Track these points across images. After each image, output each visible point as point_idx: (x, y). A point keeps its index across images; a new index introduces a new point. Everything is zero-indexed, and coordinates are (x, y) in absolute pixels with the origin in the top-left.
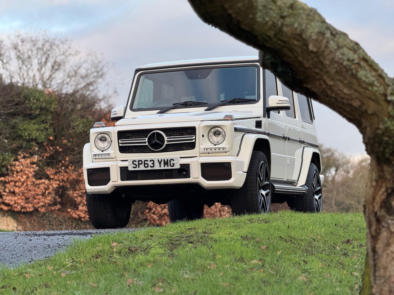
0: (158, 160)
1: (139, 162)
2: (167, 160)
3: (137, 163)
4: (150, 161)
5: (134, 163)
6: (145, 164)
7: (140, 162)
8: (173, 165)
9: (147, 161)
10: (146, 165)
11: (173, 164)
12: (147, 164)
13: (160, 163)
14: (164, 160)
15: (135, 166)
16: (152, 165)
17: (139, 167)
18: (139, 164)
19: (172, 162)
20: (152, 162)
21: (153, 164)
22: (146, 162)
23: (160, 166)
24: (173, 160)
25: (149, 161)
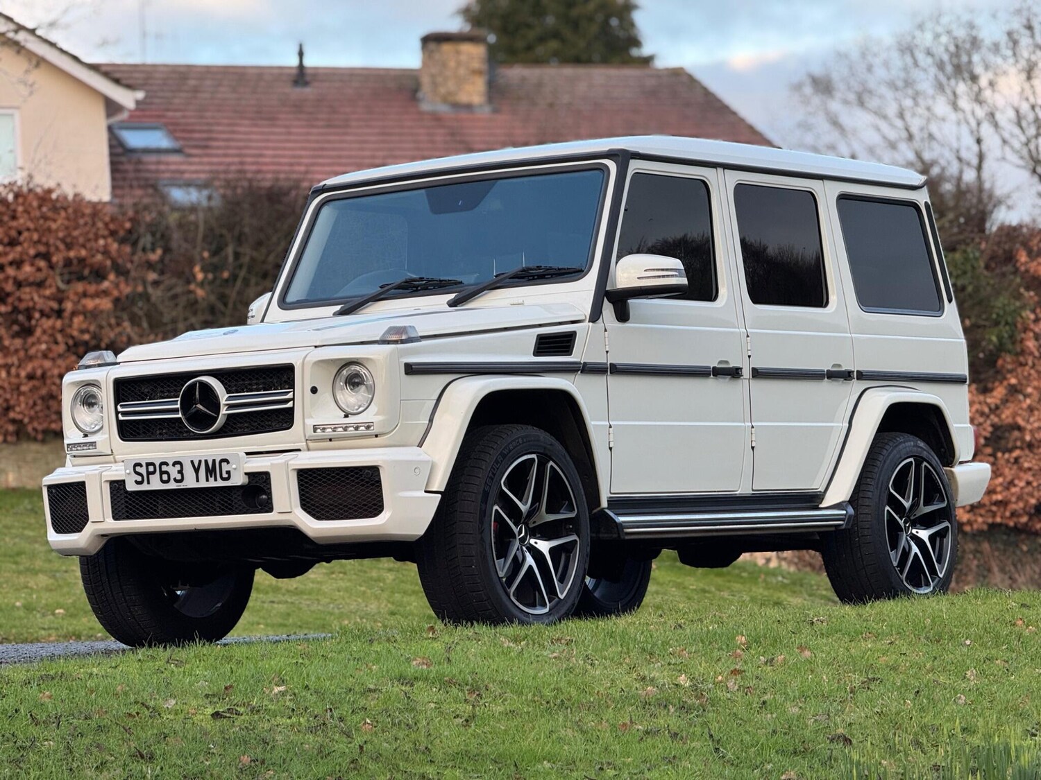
0: (192, 462)
1: (147, 469)
2: (214, 461)
3: (143, 470)
4: (174, 464)
5: (138, 469)
6: (162, 473)
7: (151, 469)
8: (226, 476)
9: (167, 464)
10: (165, 477)
11: (228, 473)
12: (167, 473)
13: (197, 471)
14: (206, 461)
15: (139, 479)
16: (179, 477)
17: (148, 483)
18: (149, 473)
19: (225, 467)
20: (178, 467)
21: (181, 472)
22: (164, 468)
23: (198, 480)
24: (227, 461)
25: (171, 463)
